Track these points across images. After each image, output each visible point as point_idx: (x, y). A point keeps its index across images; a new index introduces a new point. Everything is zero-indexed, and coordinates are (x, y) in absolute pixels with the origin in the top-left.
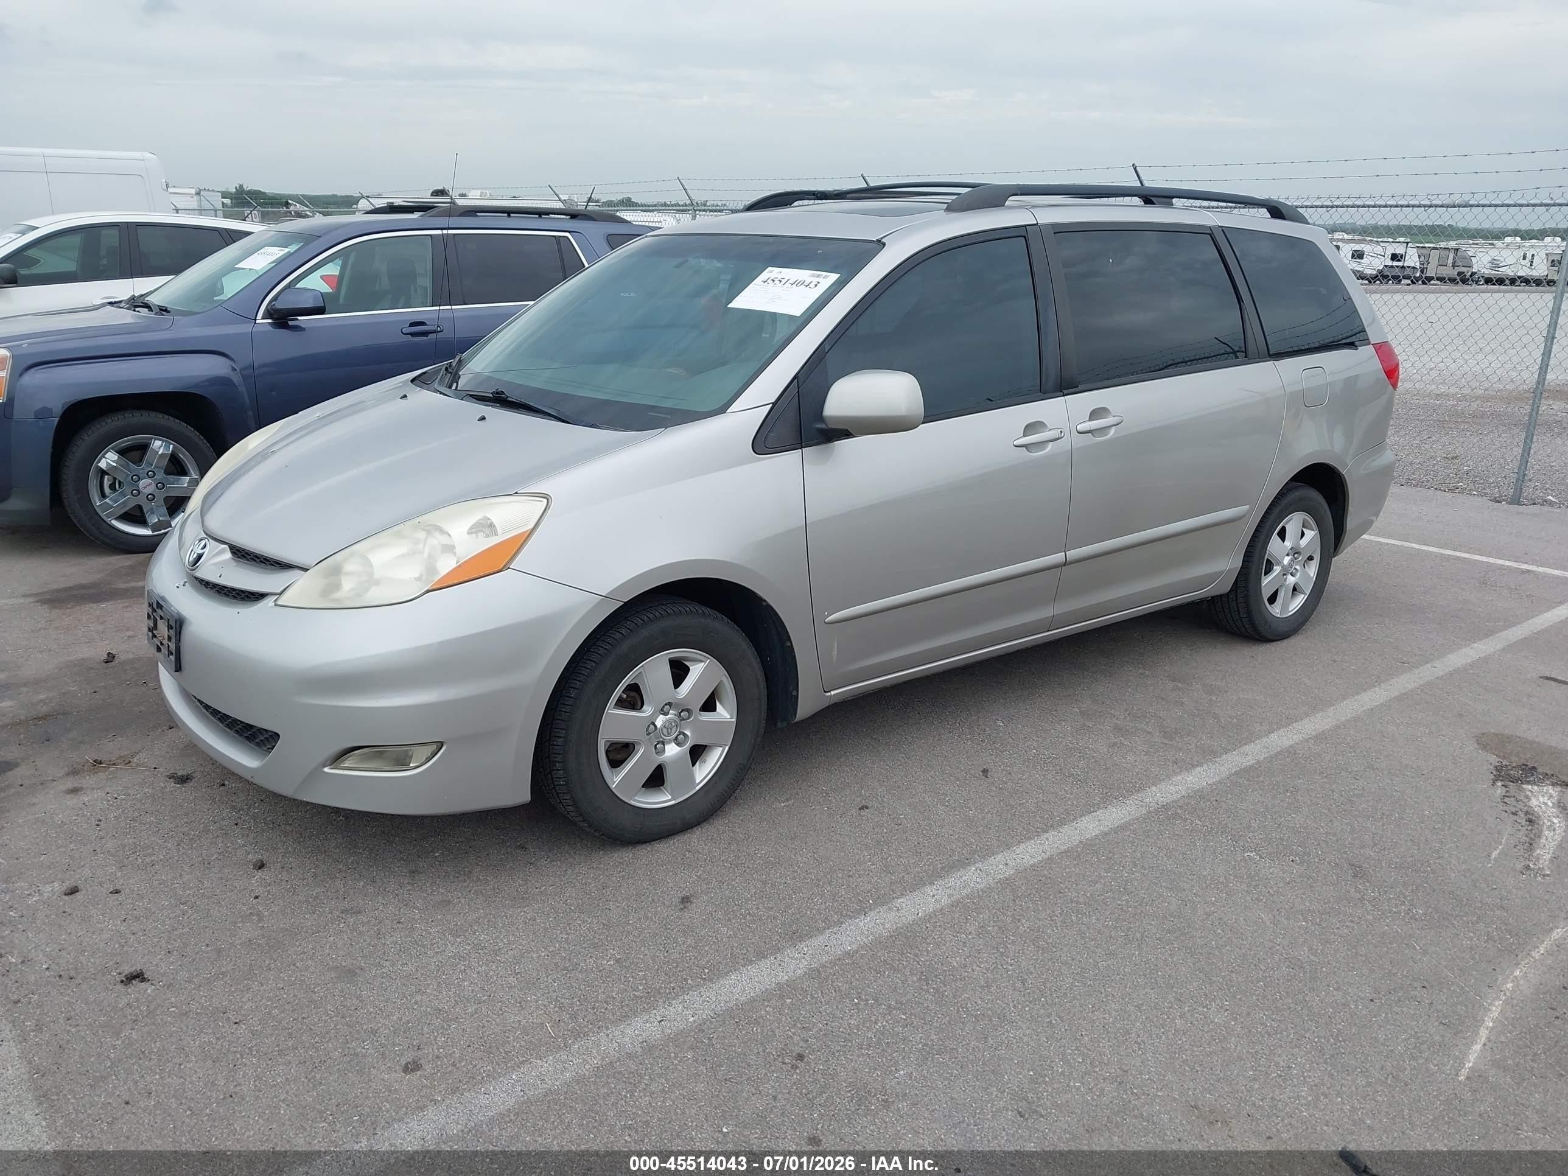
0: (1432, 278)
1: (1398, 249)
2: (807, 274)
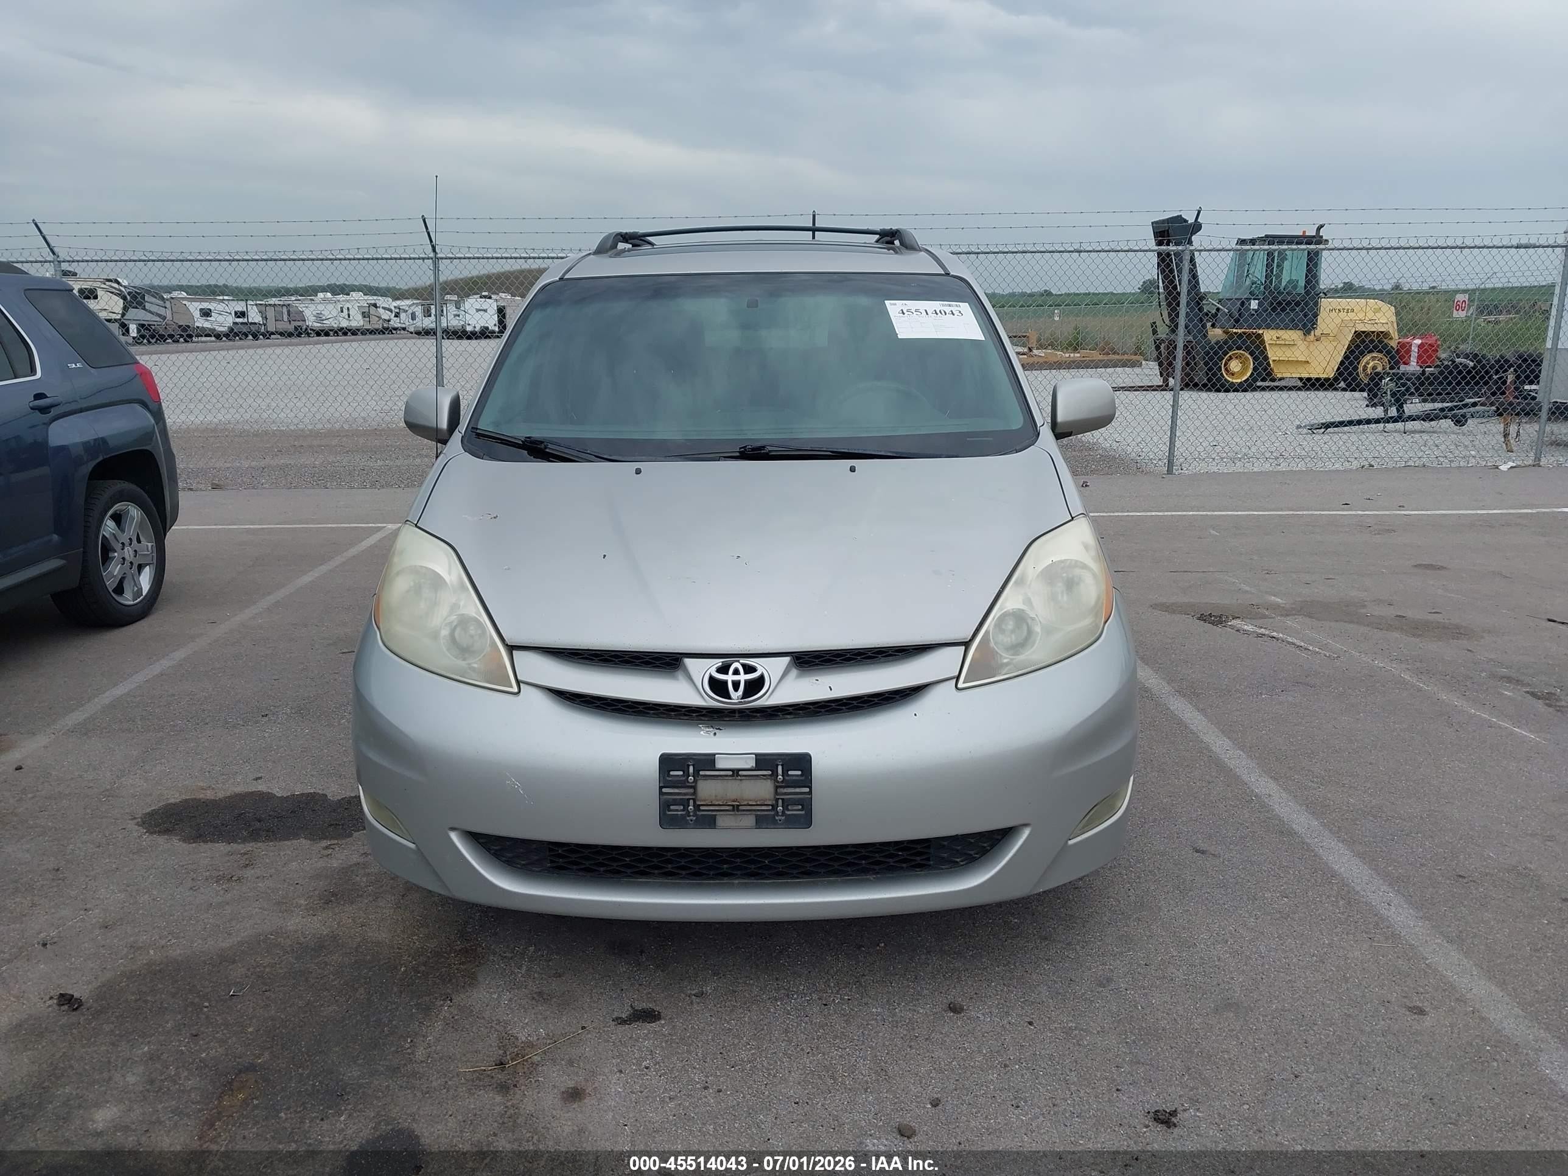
0: (273, 333)
1: (240, 307)
2: (936, 305)
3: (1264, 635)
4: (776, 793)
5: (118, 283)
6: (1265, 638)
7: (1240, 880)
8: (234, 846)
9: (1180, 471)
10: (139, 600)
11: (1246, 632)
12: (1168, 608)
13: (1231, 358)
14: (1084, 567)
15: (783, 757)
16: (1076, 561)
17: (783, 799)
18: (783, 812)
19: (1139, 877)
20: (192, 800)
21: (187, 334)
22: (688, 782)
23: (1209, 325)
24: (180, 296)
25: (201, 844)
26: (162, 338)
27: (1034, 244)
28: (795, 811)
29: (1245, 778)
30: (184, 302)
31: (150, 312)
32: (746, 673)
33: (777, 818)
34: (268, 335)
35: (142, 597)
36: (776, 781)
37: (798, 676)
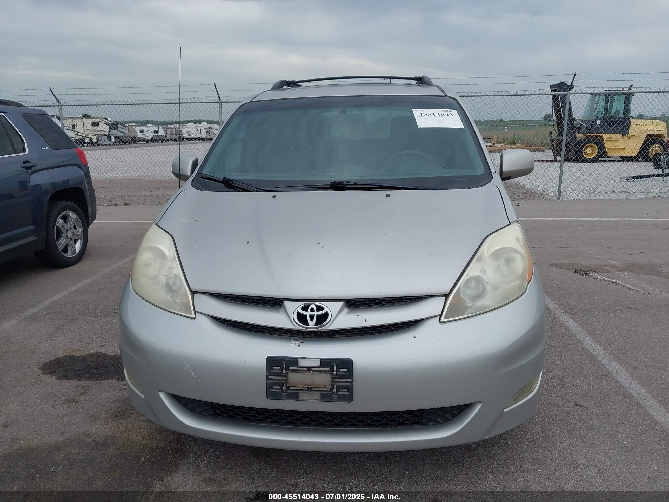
0: (169, 140)
1: (156, 129)
2: (439, 111)
3: (609, 281)
4: (333, 381)
5: (108, 120)
6: (610, 283)
7: (602, 425)
8: (81, 382)
9: (564, 199)
10: (74, 255)
11: (599, 279)
12: (558, 266)
13: (587, 147)
14: (516, 251)
15: (336, 361)
16: (512, 248)
17: (336, 385)
18: (337, 392)
19: (544, 421)
20: (69, 356)
21: (134, 140)
22: (283, 374)
23: (576, 132)
24: (131, 125)
25: (65, 380)
26: (124, 142)
27: (494, 92)
28: (343, 392)
29: (602, 361)
30: (133, 127)
31: (120, 131)
32: (318, 310)
33: (333, 396)
34: (167, 140)
35: (76, 254)
36: (332, 374)
37: (348, 313)
